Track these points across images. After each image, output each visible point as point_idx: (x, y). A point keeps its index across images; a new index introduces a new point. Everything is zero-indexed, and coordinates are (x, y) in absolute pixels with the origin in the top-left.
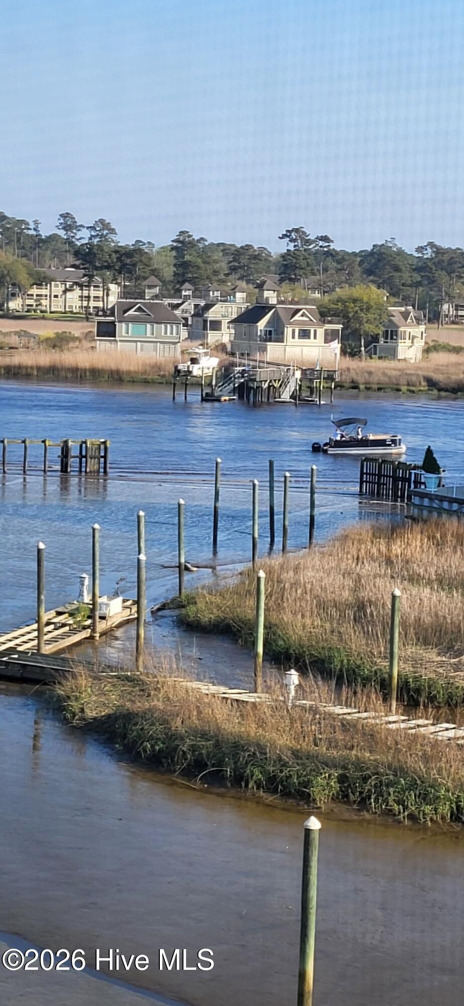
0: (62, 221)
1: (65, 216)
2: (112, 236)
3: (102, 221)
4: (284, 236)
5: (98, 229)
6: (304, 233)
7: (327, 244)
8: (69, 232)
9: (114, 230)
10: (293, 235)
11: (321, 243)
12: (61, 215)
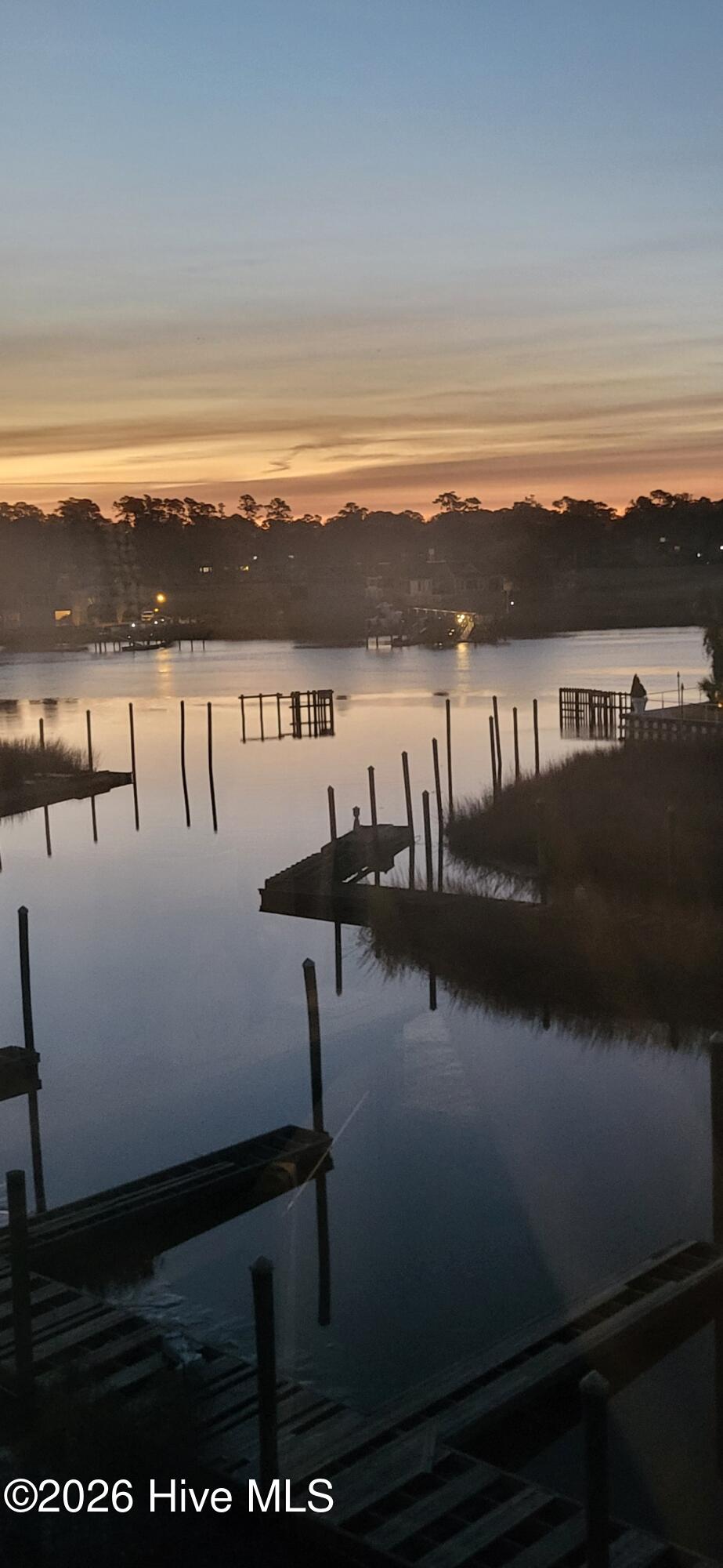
0: (243, 502)
1: (246, 498)
2: (287, 512)
3: (277, 500)
4: (437, 501)
5: (274, 507)
6: (455, 497)
7: (475, 505)
8: (249, 512)
9: (288, 507)
10: (446, 500)
11: (470, 505)
12: (242, 497)
